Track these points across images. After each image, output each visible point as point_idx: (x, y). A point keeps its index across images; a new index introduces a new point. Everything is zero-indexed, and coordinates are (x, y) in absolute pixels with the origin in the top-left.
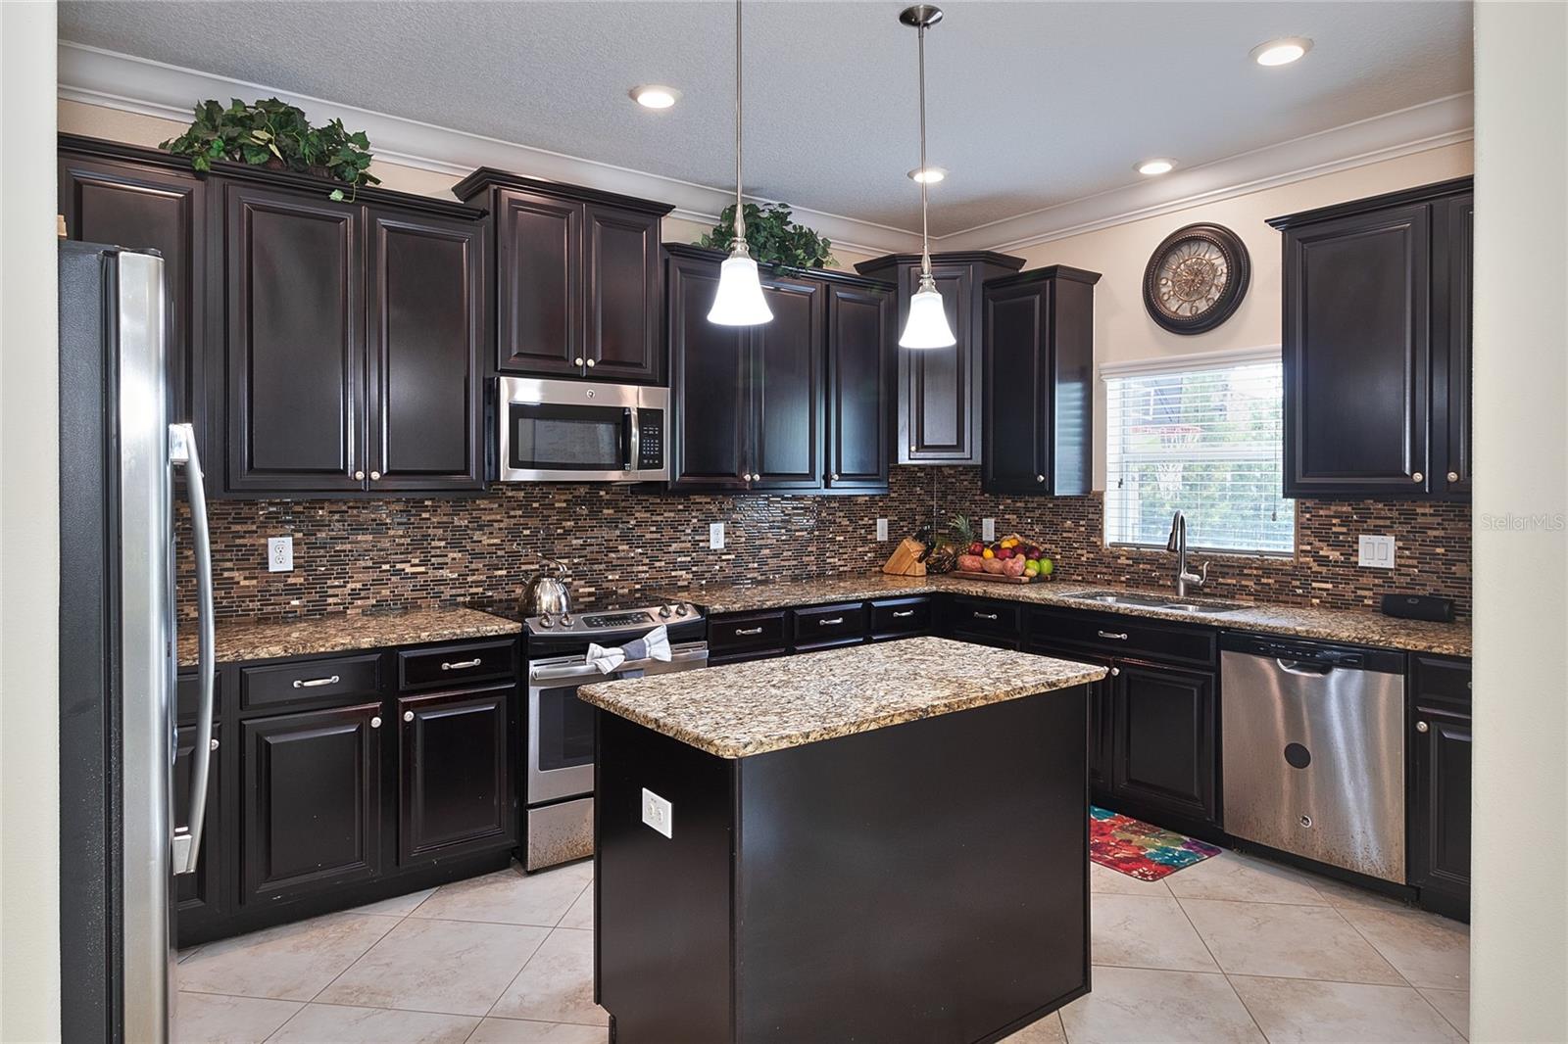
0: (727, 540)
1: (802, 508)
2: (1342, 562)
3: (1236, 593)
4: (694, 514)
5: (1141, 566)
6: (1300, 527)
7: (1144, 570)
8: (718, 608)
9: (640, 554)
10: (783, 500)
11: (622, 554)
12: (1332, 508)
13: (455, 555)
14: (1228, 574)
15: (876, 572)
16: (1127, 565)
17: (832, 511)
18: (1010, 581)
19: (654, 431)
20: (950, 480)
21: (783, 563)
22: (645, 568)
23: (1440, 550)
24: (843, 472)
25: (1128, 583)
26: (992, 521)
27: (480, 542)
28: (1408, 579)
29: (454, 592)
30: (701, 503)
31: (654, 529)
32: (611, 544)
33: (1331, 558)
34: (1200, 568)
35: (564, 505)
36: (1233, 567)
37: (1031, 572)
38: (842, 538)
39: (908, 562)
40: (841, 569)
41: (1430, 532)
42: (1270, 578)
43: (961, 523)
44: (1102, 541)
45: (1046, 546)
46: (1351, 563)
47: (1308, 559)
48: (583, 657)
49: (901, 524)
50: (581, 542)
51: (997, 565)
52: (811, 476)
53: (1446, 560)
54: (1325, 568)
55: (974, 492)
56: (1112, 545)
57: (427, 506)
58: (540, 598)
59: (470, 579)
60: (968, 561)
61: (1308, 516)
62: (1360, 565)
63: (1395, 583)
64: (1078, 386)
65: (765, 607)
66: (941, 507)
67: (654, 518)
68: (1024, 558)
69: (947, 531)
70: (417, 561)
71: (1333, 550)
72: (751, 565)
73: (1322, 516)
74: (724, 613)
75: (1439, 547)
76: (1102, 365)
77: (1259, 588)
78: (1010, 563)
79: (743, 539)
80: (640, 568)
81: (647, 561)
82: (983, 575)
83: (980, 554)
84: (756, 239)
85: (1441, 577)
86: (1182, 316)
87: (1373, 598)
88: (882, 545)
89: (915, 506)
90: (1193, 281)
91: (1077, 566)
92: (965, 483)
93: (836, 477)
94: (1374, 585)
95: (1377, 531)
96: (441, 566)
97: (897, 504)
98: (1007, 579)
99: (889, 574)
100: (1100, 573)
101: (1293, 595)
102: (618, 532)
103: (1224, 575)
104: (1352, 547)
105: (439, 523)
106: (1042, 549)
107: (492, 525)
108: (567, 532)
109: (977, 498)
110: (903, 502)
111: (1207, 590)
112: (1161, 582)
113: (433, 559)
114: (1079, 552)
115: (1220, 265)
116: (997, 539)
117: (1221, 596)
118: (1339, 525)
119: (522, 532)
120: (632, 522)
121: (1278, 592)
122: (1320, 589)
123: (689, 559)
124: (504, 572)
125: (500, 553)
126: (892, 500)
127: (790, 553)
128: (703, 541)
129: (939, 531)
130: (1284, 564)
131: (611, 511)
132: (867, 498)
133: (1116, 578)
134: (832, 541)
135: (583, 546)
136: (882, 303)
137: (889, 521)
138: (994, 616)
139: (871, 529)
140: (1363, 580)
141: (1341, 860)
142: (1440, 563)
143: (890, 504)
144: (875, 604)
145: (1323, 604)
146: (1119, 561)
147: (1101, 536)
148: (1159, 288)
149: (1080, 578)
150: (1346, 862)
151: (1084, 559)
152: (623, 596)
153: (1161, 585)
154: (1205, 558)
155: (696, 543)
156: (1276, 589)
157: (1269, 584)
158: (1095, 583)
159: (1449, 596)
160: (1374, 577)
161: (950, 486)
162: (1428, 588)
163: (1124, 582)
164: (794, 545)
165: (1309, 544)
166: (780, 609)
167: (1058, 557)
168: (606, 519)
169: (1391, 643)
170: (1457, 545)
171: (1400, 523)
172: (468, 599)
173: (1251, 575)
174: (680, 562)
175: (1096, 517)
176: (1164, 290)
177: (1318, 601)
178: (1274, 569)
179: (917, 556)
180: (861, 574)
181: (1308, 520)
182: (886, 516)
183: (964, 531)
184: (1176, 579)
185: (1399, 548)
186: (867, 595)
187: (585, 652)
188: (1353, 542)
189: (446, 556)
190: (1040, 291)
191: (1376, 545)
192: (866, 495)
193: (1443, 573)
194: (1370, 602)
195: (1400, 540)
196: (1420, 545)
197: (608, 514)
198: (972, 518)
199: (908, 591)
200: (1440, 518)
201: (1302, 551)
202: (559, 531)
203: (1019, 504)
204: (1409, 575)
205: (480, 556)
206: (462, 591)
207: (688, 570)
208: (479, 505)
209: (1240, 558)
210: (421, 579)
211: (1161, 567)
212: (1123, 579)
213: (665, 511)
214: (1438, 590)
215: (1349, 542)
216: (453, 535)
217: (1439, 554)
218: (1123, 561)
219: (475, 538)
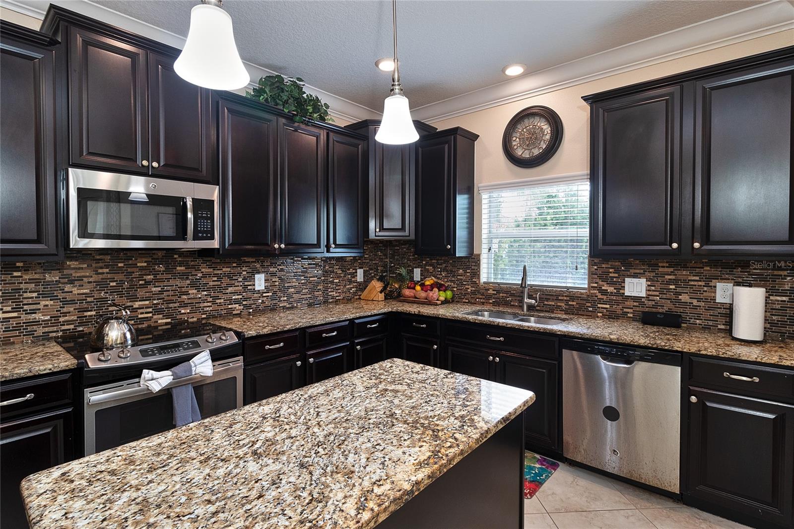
0: (266, 284)
1: (314, 264)
2: (615, 293)
3: (554, 310)
4: (244, 269)
5: (501, 295)
6: (591, 274)
7: (503, 297)
8: (253, 333)
9: (206, 295)
10: (302, 259)
11: (192, 296)
12: (610, 263)
13: (47, 303)
14: (550, 299)
15: (357, 299)
16: (493, 294)
17: (332, 266)
18: (431, 303)
19: (207, 214)
20: (396, 248)
21: (302, 297)
22: (209, 304)
23: (671, 287)
24: (337, 243)
25: (494, 304)
26: (419, 270)
27: (71, 292)
28: (653, 303)
29: (47, 330)
30: (249, 262)
31: (215, 279)
32: (183, 290)
33: (609, 291)
34: (534, 296)
35: (146, 264)
36: (553, 295)
37: (442, 298)
38: (337, 281)
39: (375, 293)
40: (337, 298)
41: (666, 277)
42: (574, 301)
43: (403, 271)
44: (479, 281)
45: (448, 283)
46: (620, 294)
47: (595, 291)
48: (137, 380)
49: (371, 272)
50: (159, 289)
51: (423, 294)
52: (318, 245)
53: (676, 292)
54: (606, 296)
55: (409, 254)
56: (485, 283)
57: (19, 267)
58: (107, 335)
59: (61, 319)
60: (407, 292)
61: (595, 267)
62: (626, 295)
63: (646, 305)
64: (466, 196)
65: (285, 329)
66: (391, 263)
67: (216, 272)
68: (438, 290)
69: (395, 275)
70: (9, 309)
71: (610, 286)
72: (282, 299)
73: (603, 268)
74: (257, 335)
75: (672, 285)
76: (479, 185)
77: (567, 307)
78: (431, 294)
79: (277, 283)
80: (206, 304)
81: (211, 299)
82: (415, 301)
83: (414, 288)
84: (281, 97)
85: (673, 302)
86: (524, 158)
87: (633, 313)
88: (360, 284)
89: (377, 262)
90: (531, 138)
91: (465, 294)
92: (405, 250)
93: (333, 246)
94: (633, 306)
95: (635, 276)
96: (33, 312)
97: (368, 261)
98: (429, 302)
99: (363, 300)
100: (478, 298)
101: (587, 311)
102: (188, 282)
103: (548, 300)
104: (621, 285)
105: (29, 279)
106: (446, 285)
107: (82, 280)
108: (147, 283)
109: (411, 257)
110: (371, 260)
111: (538, 308)
112: (512, 303)
113: (25, 306)
114: (467, 286)
115: (546, 129)
116: (422, 280)
117: (546, 311)
118: (613, 273)
119: (109, 284)
120: (199, 275)
121: (578, 309)
122: (602, 308)
123: (241, 297)
124: (93, 313)
125: (89, 299)
126: (366, 259)
127: (307, 290)
128: (250, 285)
129: (391, 275)
130: (582, 294)
131: (183, 268)
132: (352, 258)
133: (487, 301)
134: (332, 282)
135: (161, 292)
136: (360, 147)
137: (364, 270)
138: (424, 326)
139: (354, 275)
140: (628, 303)
141: (638, 477)
142: (672, 294)
143: (364, 261)
144: (357, 321)
145: (604, 317)
146: (489, 292)
147: (479, 278)
148: (511, 143)
149: (467, 301)
150: (642, 478)
151: (469, 290)
152: (193, 323)
153: (512, 305)
154: (537, 291)
155: (245, 287)
156: (577, 308)
157: (573, 305)
158: (476, 304)
159: (678, 312)
160: (634, 302)
161: (396, 251)
162: (665, 308)
163: (491, 303)
164: (309, 286)
165: (596, 283)
166: (296, 330)
167: (455, 289)
168: (178, 273)
169: (673, 347)
170: (682, 284)
171: (648, 272)
172: (60, 334)
173: (563, 300)
174: (234, 299)
175: (476, 268)
176: (514, 143)
177: (601, 314)
178: (576, 297)
179: (379, 289)
180: (348, 300)
181: (596, 269)
182: (362, 268)
183: (405, 275)
184: (521, 301)
185: (648, 286)
186: (352, 316)
187: (139, 376)
188: (622, 282)
189: (39, 303)
190: (448, 142)
191: (635, 283)
192: (351, 256)
193: (674, 299)
194: (631, 315)
195: (649, 281)
196: (660, 284)
197: (180, 270)
198: (408, 268)
199: (376, 312)
200: (673, 269)
201: (592, 287)
202: (141, 282)
203: (433, 261)
204: (654, 301)
205: (72, 302)
206: (55, 329)
207: (240, 303)
208: (70, 265)
209: (557, 291)
210: (14, 323)
211: (512, 295)
212: (491, 301)
213: (224, 267)
214: (671, 309)
215: (619, 282)
216: (44, 288)
217: (671, 289)
218: (491, 292)
219: (66, 289)
